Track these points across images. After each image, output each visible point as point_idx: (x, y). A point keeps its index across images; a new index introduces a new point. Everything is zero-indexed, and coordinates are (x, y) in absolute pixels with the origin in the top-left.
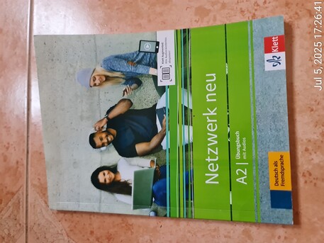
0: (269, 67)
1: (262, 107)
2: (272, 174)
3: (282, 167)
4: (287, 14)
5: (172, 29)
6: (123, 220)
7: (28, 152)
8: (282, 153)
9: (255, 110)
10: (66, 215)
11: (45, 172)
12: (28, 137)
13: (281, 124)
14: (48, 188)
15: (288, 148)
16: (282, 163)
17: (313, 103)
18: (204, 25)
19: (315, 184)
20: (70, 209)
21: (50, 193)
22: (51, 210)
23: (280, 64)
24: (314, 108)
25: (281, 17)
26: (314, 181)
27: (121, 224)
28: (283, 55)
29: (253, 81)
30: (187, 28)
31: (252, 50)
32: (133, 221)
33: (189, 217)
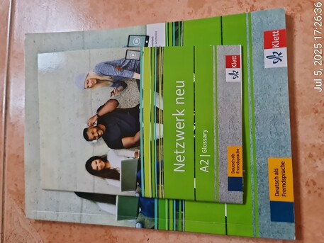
0: (269, 64)
1: (261, 108)
2: (272, 183)
3: (283, 175)
4: (288, 5)
5: (163, 22)
6: (106, 232)
7: (5, 155)
8: (283, 160)
9: (253, 110)
10: (45, 225)
11: (24, 177)
12: (5, 138)
13: (283, 126)
14: (26, 195)
15: (290, 154)
16: (283, 171)
17: (318, 103)
18: (198, 17)
19: (320, 195)
20: (49, 218)
21: (27, 200)
22: (28, 219)
23: (281, 60)
24: (319, 109)
25: (282, 10)
26: (319, 191)
27: (104, 236)
28: (284, 51)
29: (252, 79)
30: (179, 21)
31: (251, 45)
32: (117, 233)
33: (179, 230)
